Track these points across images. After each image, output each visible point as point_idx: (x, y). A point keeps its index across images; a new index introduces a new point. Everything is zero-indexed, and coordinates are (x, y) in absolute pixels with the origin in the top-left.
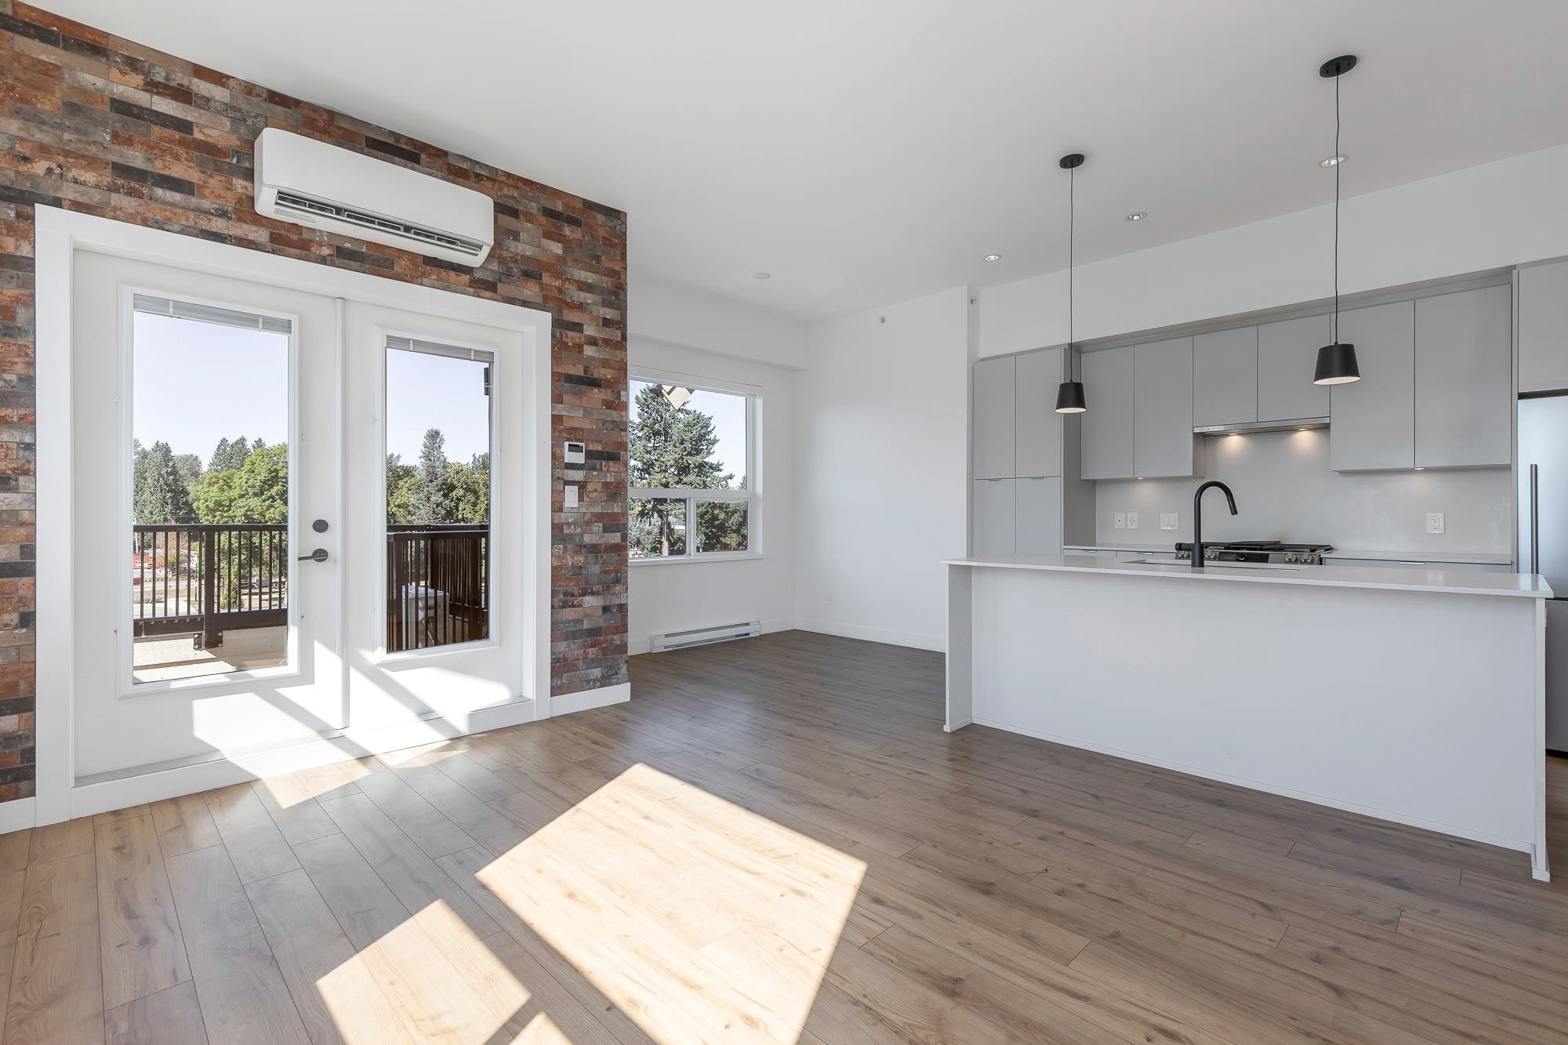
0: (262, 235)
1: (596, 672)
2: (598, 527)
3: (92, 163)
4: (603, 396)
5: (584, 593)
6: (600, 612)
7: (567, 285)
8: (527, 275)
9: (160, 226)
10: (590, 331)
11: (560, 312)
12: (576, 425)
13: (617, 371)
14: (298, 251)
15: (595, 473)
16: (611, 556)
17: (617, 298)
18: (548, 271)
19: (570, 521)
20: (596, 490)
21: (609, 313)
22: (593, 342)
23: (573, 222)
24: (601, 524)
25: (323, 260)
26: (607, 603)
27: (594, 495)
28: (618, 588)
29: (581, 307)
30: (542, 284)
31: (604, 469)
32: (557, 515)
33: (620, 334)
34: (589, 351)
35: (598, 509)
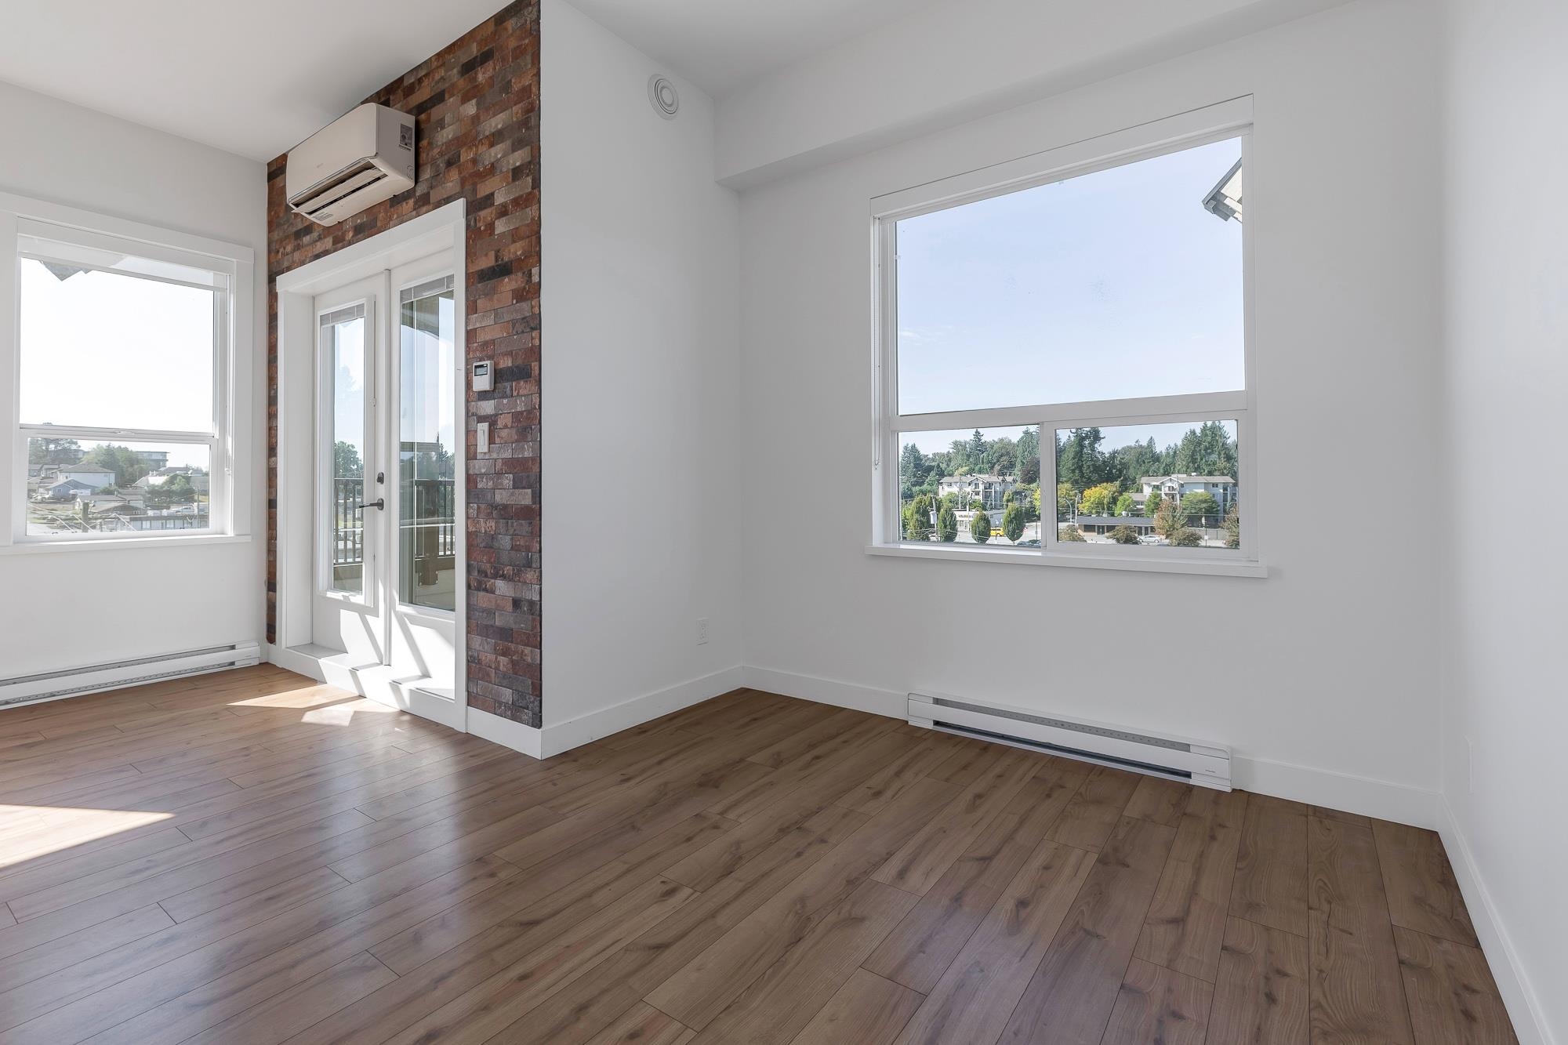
0: (328, 242)
1: (507, 694)
2: (508, 480)
3: (287, 237)
4: (514, 285)
5: (496, 576)
6: (509, 607)
7: (482, 149)
8: (450, 164)
9: (303, 263)
10: (499, 199)
11: (475, 191)
12: (488, 338)
13: (527, 240)
14: (341, 244)
15: (505, 401)
16: (521, 524)
17: (528, 129)
18: (465, 144)
19: (483, 471)
20: (506, 427)
21: (518, 158)
22: (503, 212)
23: (485, 57)
24: (511, 476)
25: (350, 244)
26: (518, 595)
27: (504, 433)
28: (530, 575)
29: (492, 169)
30: (461, 165)
31: (515, 394)
32: (472, 463)
33: (530, 181)
34: (501, 227)
35: (508, 455)
